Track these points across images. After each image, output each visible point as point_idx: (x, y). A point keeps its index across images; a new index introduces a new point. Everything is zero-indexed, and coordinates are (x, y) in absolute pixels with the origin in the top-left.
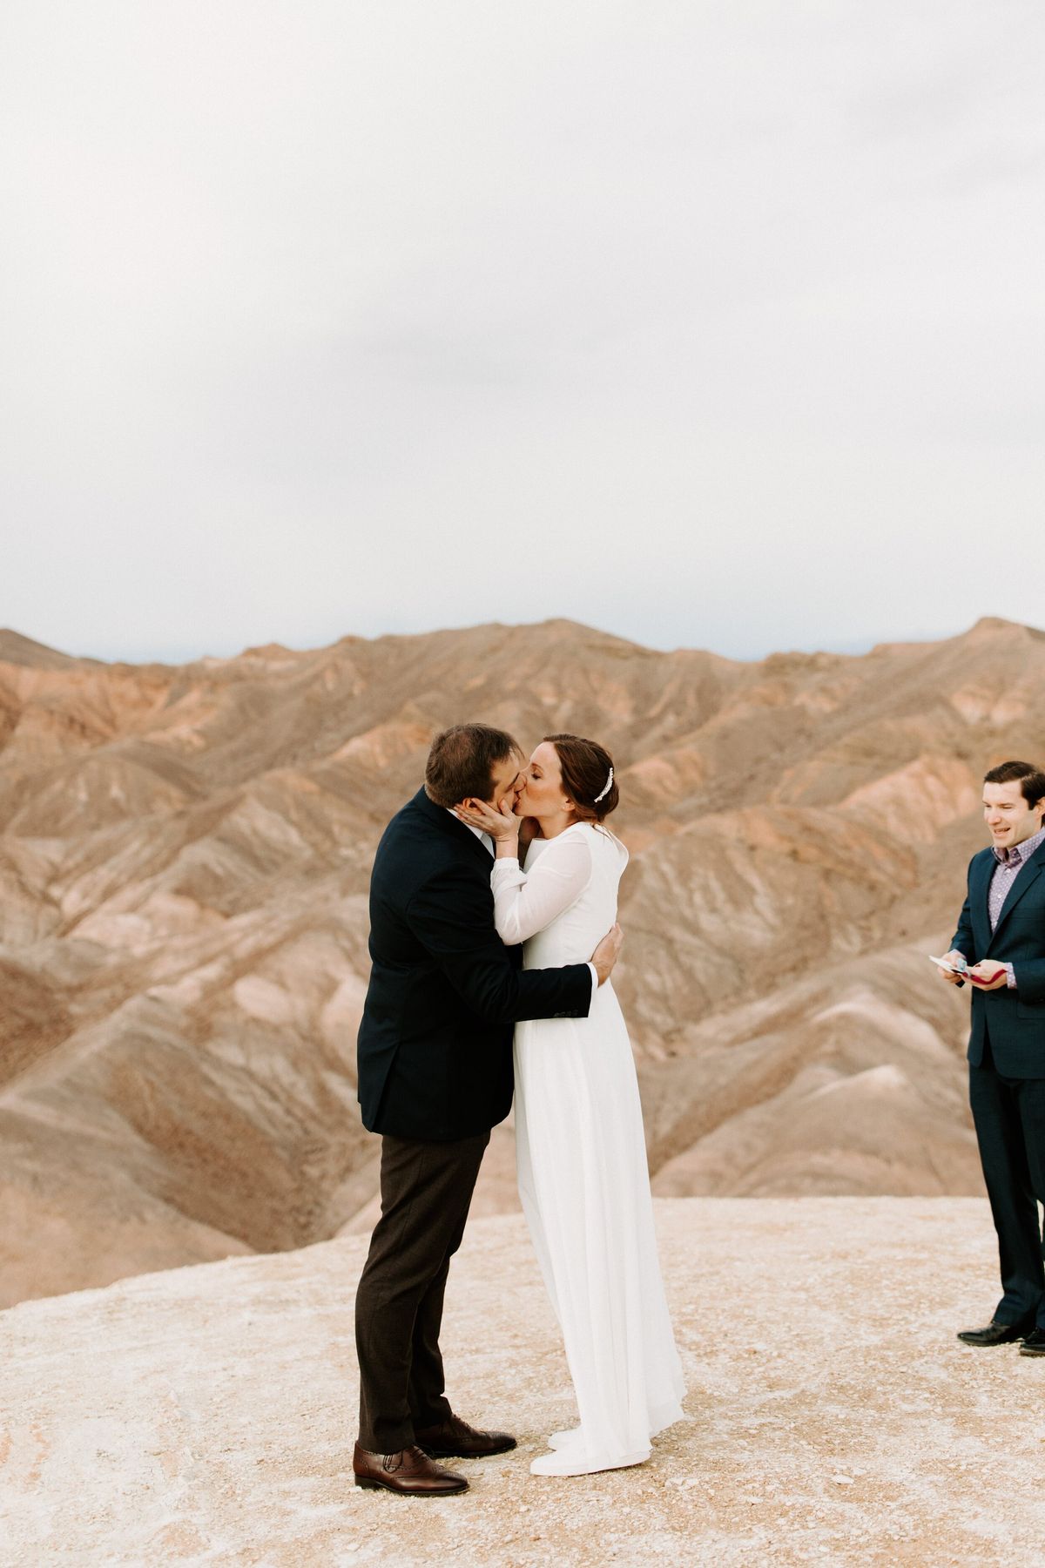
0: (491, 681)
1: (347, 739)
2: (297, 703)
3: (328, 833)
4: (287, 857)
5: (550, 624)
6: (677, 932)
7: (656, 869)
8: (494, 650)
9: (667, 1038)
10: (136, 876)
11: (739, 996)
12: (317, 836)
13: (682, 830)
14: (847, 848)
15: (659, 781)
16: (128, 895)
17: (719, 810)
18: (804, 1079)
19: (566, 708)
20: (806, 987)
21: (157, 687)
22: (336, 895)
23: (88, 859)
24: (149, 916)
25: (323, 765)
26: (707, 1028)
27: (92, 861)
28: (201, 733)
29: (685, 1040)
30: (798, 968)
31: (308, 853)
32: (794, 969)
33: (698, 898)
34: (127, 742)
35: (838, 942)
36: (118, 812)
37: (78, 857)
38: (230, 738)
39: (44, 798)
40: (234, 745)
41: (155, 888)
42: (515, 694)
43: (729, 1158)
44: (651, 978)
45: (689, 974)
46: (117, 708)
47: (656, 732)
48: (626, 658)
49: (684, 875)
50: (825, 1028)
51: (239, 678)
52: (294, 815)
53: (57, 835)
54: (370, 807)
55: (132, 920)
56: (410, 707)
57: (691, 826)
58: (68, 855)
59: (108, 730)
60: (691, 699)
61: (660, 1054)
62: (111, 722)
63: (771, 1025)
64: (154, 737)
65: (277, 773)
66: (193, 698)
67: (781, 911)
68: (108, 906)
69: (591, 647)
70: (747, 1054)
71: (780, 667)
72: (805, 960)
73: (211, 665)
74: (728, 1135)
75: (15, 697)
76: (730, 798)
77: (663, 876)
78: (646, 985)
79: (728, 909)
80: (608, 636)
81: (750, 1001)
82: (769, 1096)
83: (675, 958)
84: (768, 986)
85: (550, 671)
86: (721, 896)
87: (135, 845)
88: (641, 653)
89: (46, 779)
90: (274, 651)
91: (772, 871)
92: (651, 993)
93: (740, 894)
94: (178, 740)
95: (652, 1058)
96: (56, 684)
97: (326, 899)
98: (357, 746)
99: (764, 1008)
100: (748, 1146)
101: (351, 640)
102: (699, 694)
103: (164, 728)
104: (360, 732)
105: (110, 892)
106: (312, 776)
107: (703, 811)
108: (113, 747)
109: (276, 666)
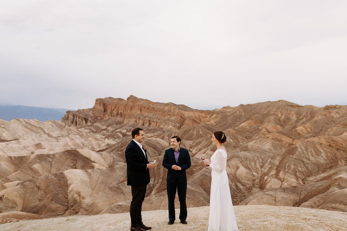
0: (268, 112)
1: (241, 123)
2: (232, 117)
3: (238, 140)
4: (230, 144)
5: (280, 101)
6: (305, 160)
7: (301, 148)
8: (269, 106)
9: (303, 180)
10: (204, 147)
11: (318, 173)
12: (236, 141)
13: (306, 140)
14: (342, 144)
15: (302, 131)
16: (203, 150)
17: (314, 137)
18: (331, 189)
19: (283, 117)
20: (332, 172)
21: (208, 114)
22: (239, 151)
23: (196, 144)
24: (207, 154)
25: (237, 128)
26: (311, 179)
27: (197, 145)
28: (215, 122)
29: (307, 181)
30: (331, 168)
31: (234, 144)
32: (330, 168)
33: (309, 153)
34: (203, 124)
35: (340, 163)
36: (201, 136)
37: (195, 144)
38: (220, 123)
39: (189, 133)
40: (221, 124)
41: (207, 149)
42: (273, 115)
43: (315, 203)
44: (300, 168)
45: (307, 168)
46: (201, 118)
47: (302, 121)
48: (295, 107)
49: (306, 149)
50: (336, 180)
51: (222, 112)
52: (232, 137)
53: (191, 140)
54: (245, 135)
55: (204, 155)
56: (253, 117)
57: (308, 140)
58: (193, 144)
59: (200, 122)
60: (309, 115)
61: (301, 183)
62: (200, 120)
63: (324, 179)
64: (207, 123)
65: (228, 129)
66: (214, 116)
67: (327, 157)
68: (200, 152)
69: (288, 105)
70: (319, 184)
71: (327, 108)
72: (332, 166)
73: (217, 110)
74: (315, 199)
75: (185, 117)
76: (316, 134)
77: (302, 149)
78: (298, 170)
79: (316, 156)
80: (292, 103)
81: (320, 174)
82: (324, 192)
83: (305, 165)
84: (324, 171)
85: (280, 110)
86: (314, 153)
87: (204, 142)
88: (298, 106)
89: (189, 130)
90: (228, 107)
91: (325, 149)
92: (299, 171)
93: (318, 153)
94: (211, 123)
95: (300, 183)
96: (191, 114)
97: (237, 152)
98: (243, 124)
99: (323, 175)
100: (319, 202)
101: (242, 105)
102: (310, 114)
103: (209, 121)
104: (243, 122)
105: (200, 150)
106: (235, 130)
107: (311, 137)
108: (200, 125)
109: (228, 110)
